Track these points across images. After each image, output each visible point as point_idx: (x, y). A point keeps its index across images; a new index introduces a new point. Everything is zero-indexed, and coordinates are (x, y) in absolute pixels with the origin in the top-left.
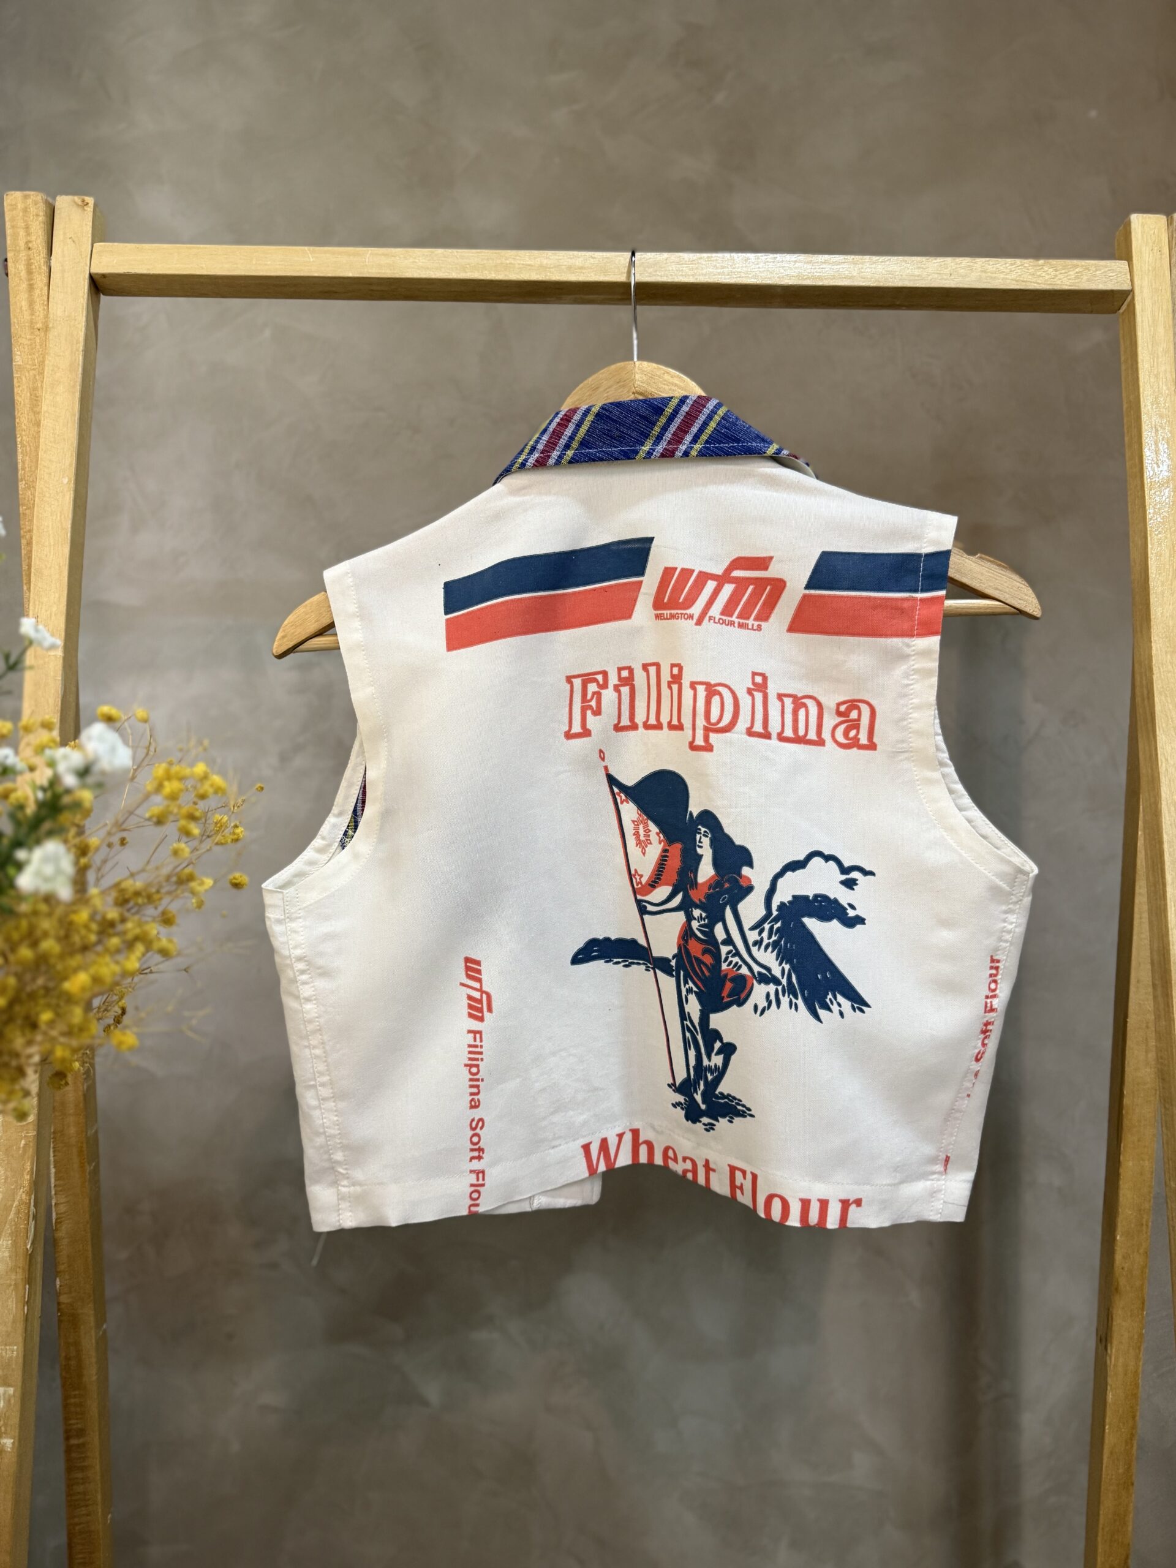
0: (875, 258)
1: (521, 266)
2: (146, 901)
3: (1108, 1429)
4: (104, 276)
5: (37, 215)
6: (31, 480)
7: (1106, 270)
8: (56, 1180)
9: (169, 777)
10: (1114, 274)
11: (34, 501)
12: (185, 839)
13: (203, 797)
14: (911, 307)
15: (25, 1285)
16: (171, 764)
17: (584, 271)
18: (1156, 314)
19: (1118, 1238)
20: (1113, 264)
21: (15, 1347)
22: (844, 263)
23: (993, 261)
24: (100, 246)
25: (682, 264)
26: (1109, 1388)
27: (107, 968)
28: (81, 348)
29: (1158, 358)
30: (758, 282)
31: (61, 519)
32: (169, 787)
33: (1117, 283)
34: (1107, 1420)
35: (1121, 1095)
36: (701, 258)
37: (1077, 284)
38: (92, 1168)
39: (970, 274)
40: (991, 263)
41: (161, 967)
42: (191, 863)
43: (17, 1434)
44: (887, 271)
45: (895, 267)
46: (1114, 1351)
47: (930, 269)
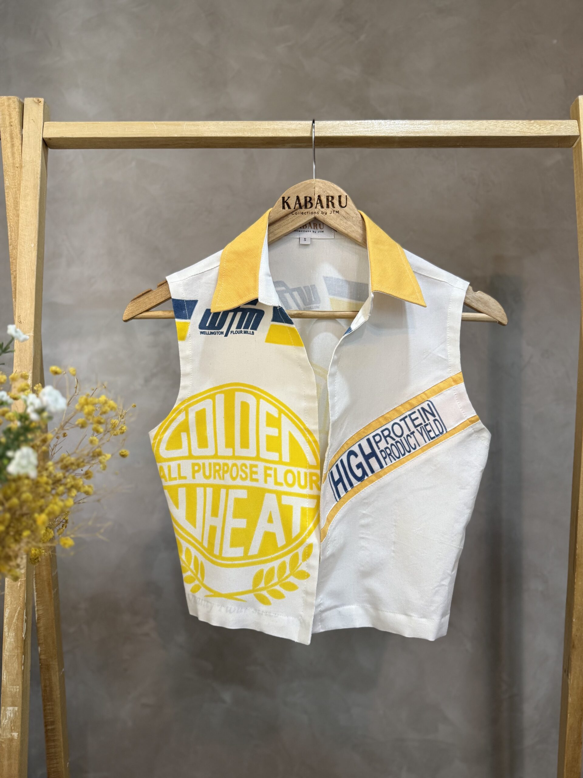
1: (263, 129)
2: (76, 467)
4: (50, 139)
5: (15, 108)
6: (15, 245)
7: (566, 125)
8: (37, 598)
9: (87, 404)
10: (570, 127)
11: (17, 255)
12: (96, 434)
13: (105, 412)
14: (465, 146)
15: (22, 655)
16: (88, 395)
17: (296, 131)
19: (574, 620)
20: (570, 122)
21: (18, 687)
24: (48, 123)
26: (569, 695)
27: (57, 505)
28: (39, 177)
30: (386, 135)
31: (31, 265)
32: (87, 409)
33: (572, 132)
34: (569, 711)
35: (575, 549)
36: (356, 123)
37: (551, 133)
38: (55, 591)
39: (496, 128)
40: (507, 123)
41: (86, 500)
42: (99, 447)
43: (20, 731)
44: (453, 128)
45: (457, 126)
46: (572, 677)
47: (475, 127)
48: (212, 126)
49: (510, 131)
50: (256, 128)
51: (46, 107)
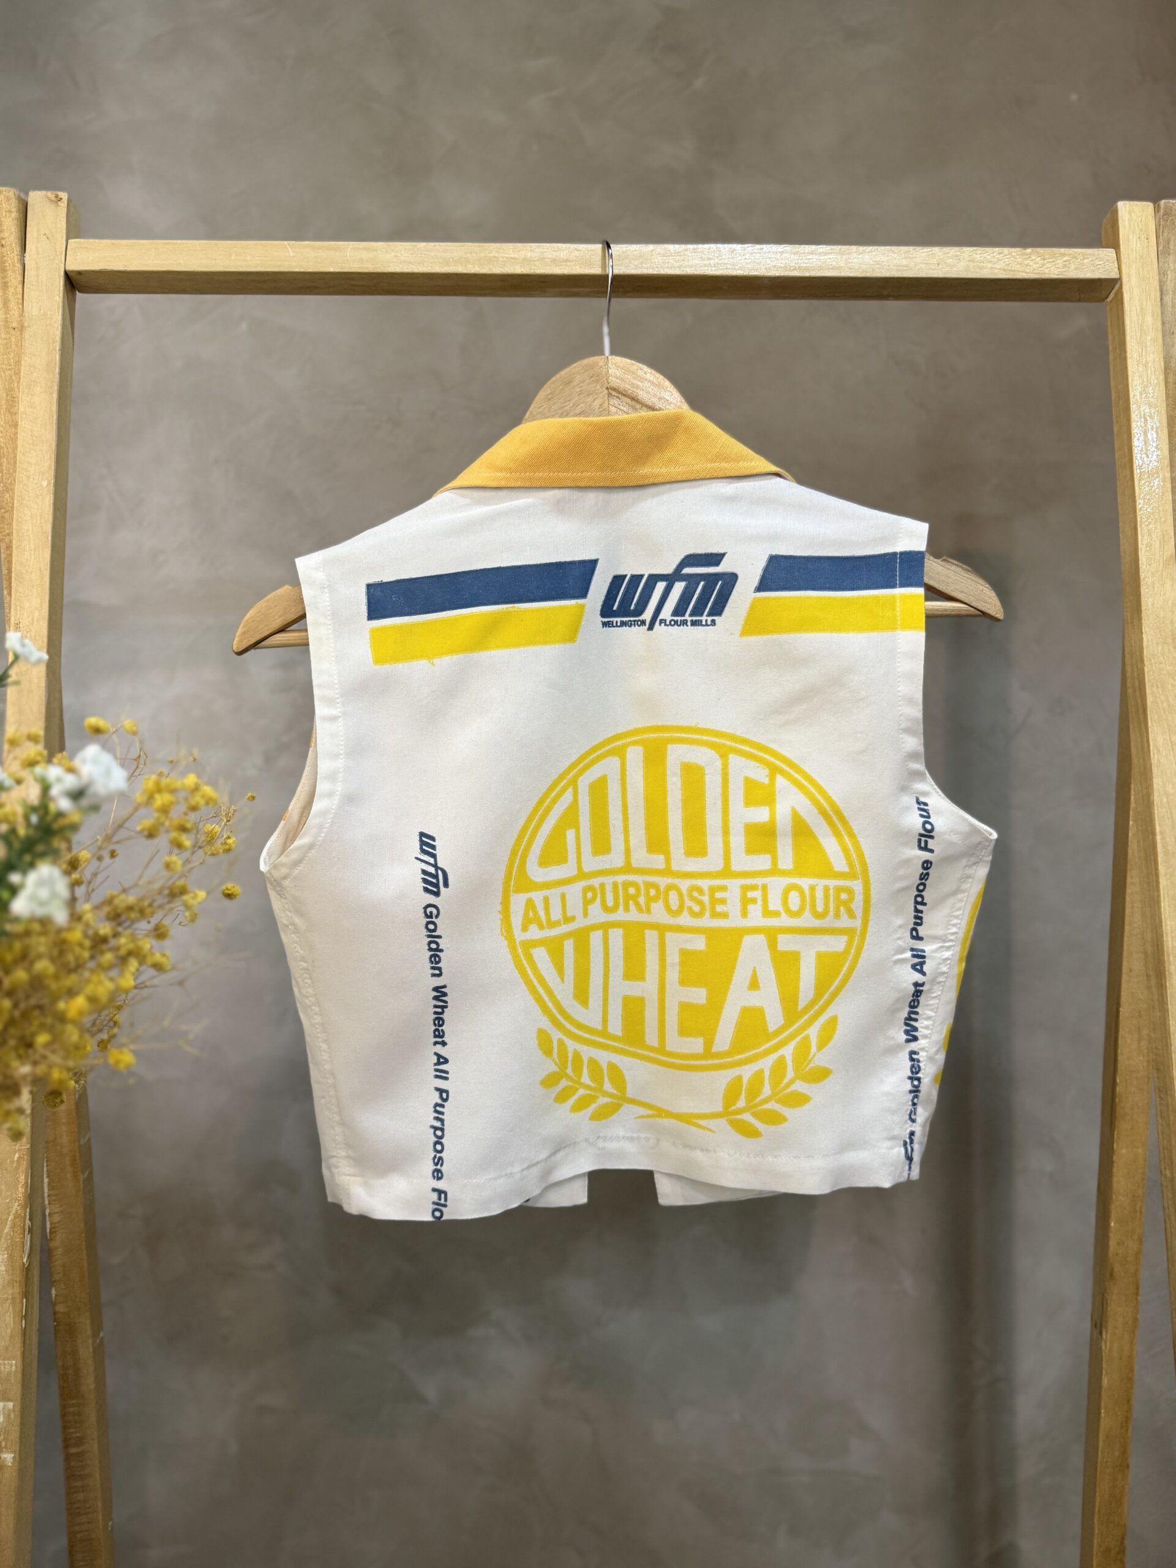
0: (861, 248)
1: (505, 259)
2: (138, 915)
3: (1104, 1413)
4: (80, 273)
5: (10, 212)
6: (9, 482)
7: (1094, 258)
8: (49, 1190)
9: (159, 790)
10: (1102, 262)
11: (13, 504)
12: (176, 851)
13: (194, 809)
14: (897, 297)
15: (23, 1299)
16: (161, 775)
17: (569, 264)
18: (1145, 303)
19: (1112, 1224)
20: (1101, 252)
21: (14, 1362)
22: (831, 253)
23: (980, 250)
24: (75, 242)
25: (668, 256)
26: (1104, 1372)
27: (103, 986)
28: (58, 348)
29: (1146, 347)
30: (745, 274)
31: (41, 522)
32: (160, 800)
33: (1104, 271)
34: (1103, 1405)
35: (1114, 1084)
36: (686, 250)
37: (1065, 273)
38: (86, 1176)
39: (958, 263)
40: (979, 252)
41: (156, 981)
42: (183, 875)
43: (18, 1449)
44: (874, 261)
45: (883, 257)
46: (1109, 1336)
47: (918, 259)
48: (402, 252)
49: (987, 268)
50: (490, 257)
51: (72, 209)
